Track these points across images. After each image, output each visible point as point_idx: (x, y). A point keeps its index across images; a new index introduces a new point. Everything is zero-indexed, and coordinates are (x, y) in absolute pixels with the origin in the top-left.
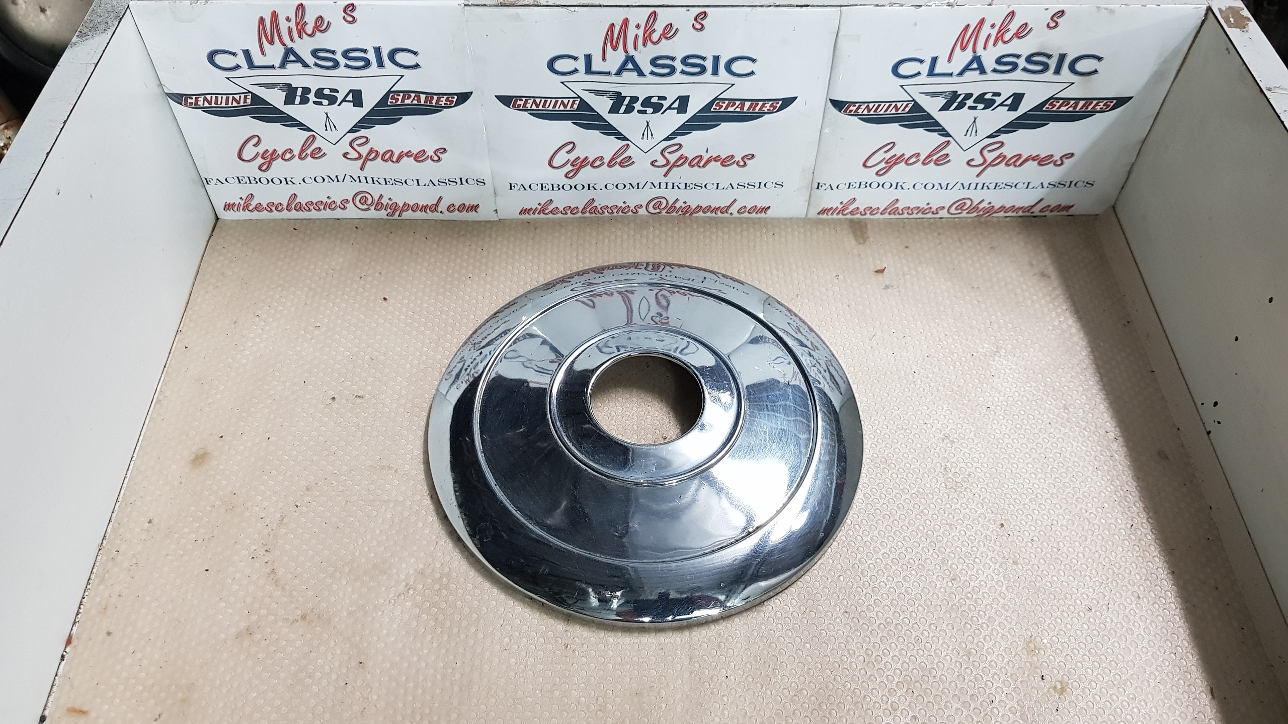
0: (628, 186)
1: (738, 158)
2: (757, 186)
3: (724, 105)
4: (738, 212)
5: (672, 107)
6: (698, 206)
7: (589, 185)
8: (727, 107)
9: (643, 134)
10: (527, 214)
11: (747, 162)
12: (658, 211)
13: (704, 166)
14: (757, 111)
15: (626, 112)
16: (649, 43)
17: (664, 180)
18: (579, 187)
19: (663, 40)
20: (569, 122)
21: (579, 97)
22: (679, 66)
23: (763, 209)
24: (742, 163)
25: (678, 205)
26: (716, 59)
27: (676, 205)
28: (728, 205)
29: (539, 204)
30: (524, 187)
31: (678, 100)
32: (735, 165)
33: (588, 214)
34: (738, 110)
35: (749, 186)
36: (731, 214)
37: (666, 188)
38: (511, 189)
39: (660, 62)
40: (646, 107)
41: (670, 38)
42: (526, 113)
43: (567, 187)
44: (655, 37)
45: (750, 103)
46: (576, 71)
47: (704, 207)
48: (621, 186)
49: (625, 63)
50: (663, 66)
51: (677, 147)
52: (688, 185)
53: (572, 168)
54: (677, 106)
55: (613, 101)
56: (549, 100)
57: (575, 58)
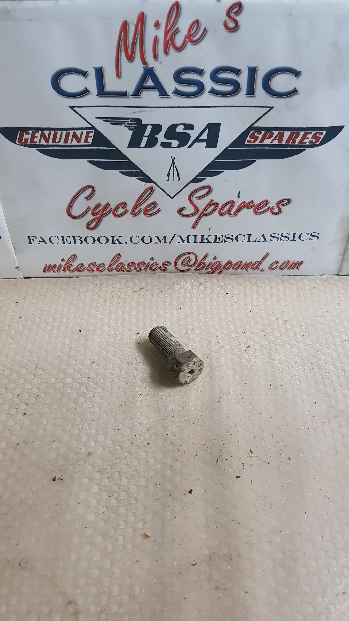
0: (154, 239)
1: (272, 204)
2: (291, 237)
3: (260, 136)
4: (269, 268)
5: (201, 138)
6: (228, 263)
7: (113, 237)
8: (262, 140)
9: (169, 174)
10: (51, 272)
11: (282, 208)
12: (187, 268)
13: (236, 214)
14: (297, 143)
15: (147, 146)
16: (172, 50)
17: (193, 233)
18: (103, 240)
19: (189, 46)
20: (84, 161)
21: (93, 128)
22: (208, 84)
23: (296, 264)
24: (276, 210)
25: (207, 261)
26: (253, 72)
27: (205, 261)
28: (259, 260)
29: (63, 260)
30: (44, 241)
31: (207, 130)
32: (269, 212)
33: (115, 272)
34: (276, 142)
35: (282, 238)
36: (262, 270)
37: (195, 242)
38: (30, 243)
39: (186, 76)
40: (171, 140)
41: (196, 42)
42: (34, 150)
43: (90, 240)
44: (179, 40)
45: (290, 132)
46: (85, 92)
47: (234, 262)
48: (147, 240)
49: (143, 79)
50: (189, 83)
51: (206, 191)
52: (218, 238)
53: (92, 217)
54: (206, 138)
55: (132, 131)
56: (59, 132)
57: (84, 74)
